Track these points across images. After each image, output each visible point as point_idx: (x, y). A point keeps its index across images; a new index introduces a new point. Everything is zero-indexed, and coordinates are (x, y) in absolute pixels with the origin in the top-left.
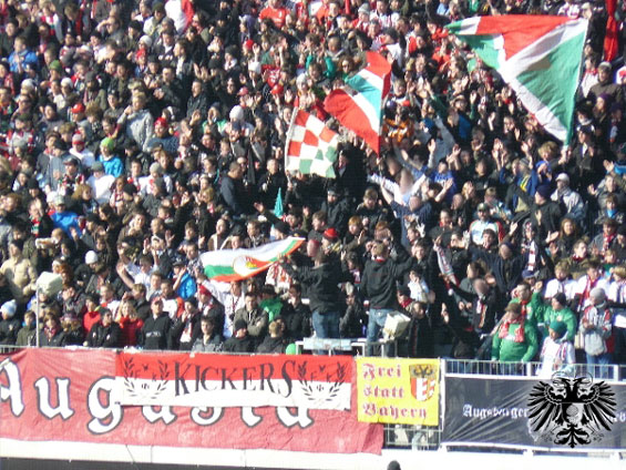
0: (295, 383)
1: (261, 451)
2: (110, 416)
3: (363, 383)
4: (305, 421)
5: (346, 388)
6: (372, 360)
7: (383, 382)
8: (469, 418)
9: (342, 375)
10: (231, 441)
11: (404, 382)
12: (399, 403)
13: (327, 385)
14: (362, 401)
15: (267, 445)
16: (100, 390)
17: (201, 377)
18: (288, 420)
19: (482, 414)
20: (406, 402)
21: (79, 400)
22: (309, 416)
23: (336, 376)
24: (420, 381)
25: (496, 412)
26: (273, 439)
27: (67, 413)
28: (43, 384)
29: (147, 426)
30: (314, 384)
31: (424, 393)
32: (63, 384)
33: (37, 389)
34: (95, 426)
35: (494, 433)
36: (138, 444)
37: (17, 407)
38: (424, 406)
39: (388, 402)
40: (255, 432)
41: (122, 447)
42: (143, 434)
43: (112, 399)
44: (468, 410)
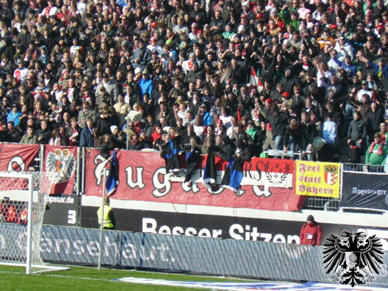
0: (263, 173)
2: (165, 188)
3: (299, 174)
4: (267, 194)
5: (290, 176)
6: (304, 162)
7: (309, 174)
8: (354, 194)
9: (289, 169)
11: (321, 174)
12: (318, 186)
13: (280, 175)
14: (298, 183)
16: (160, 174)
18: (259, 193)
19: (361, 192)
20: (322, 185)
21: (148, 179)
22: (269, 191)
23: (284, 170)
24: (329, 174)
25: (368, 191)
26: (250, 203)
27: (142, 185)
29: (184, 194)
30: (273, 174)
31: (332, 180)
32: (139, 170)
34: (156, 193)
35: (367, 203)
36: (180, 204)
38: (332, 187)
39: (312, 185)
40: (241, 198)
41: (170, 204)
42: (182, 198)
43: (166, 179)
44: (355, 190)
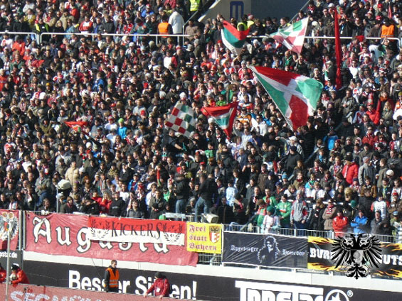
0: (161, 233)
1: (147, 263)
2: (86, 245)
3: (189, 234)
4: (165, 250)
5: (182, 235)
6: (193, 224)
7: (198, 234)
8: (233, 251)
9: (181, 230)
10: (134, 258)
11: (206, 234)
12: (205, 244)
13: (175, 234)
14: (189, 242)
15: (149, 261)
16: (82, 233)
17: (123, 229)
18: (159, 249)
19: (239, 249)
20: (208, 243)
21: (73, 237)
22: (167, 248)
23: (178, 230)
24: (213, 234)
25: (244, 249)
26: (152, 258)
27: (69, 243)
28: (59, 230)
29: (101, 250)
30: (169, 234)
31: (215, 239)
32: (67, 230)
33: (57, 231)
34: (80, 249)
35: (244, 258)
36: (97, 258)
37: (49, 240)
38: (215, 245)
39: (200, 243)
40: (145, 254)
41: (90, 259)
42: (99, 254)
43: (87, 237)
44: (233, 248)
